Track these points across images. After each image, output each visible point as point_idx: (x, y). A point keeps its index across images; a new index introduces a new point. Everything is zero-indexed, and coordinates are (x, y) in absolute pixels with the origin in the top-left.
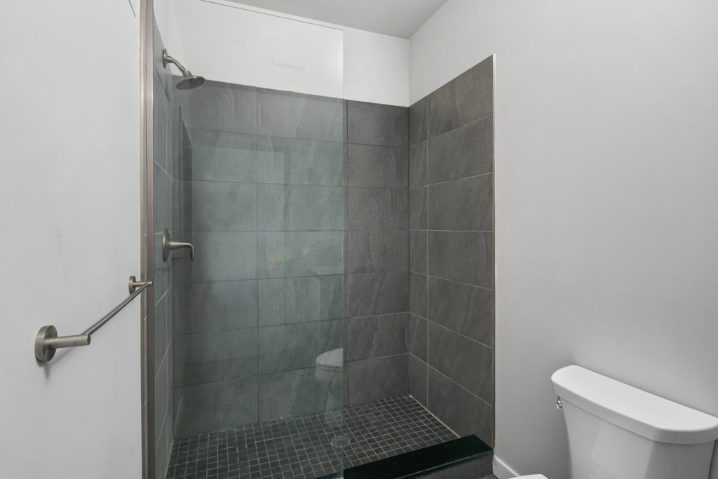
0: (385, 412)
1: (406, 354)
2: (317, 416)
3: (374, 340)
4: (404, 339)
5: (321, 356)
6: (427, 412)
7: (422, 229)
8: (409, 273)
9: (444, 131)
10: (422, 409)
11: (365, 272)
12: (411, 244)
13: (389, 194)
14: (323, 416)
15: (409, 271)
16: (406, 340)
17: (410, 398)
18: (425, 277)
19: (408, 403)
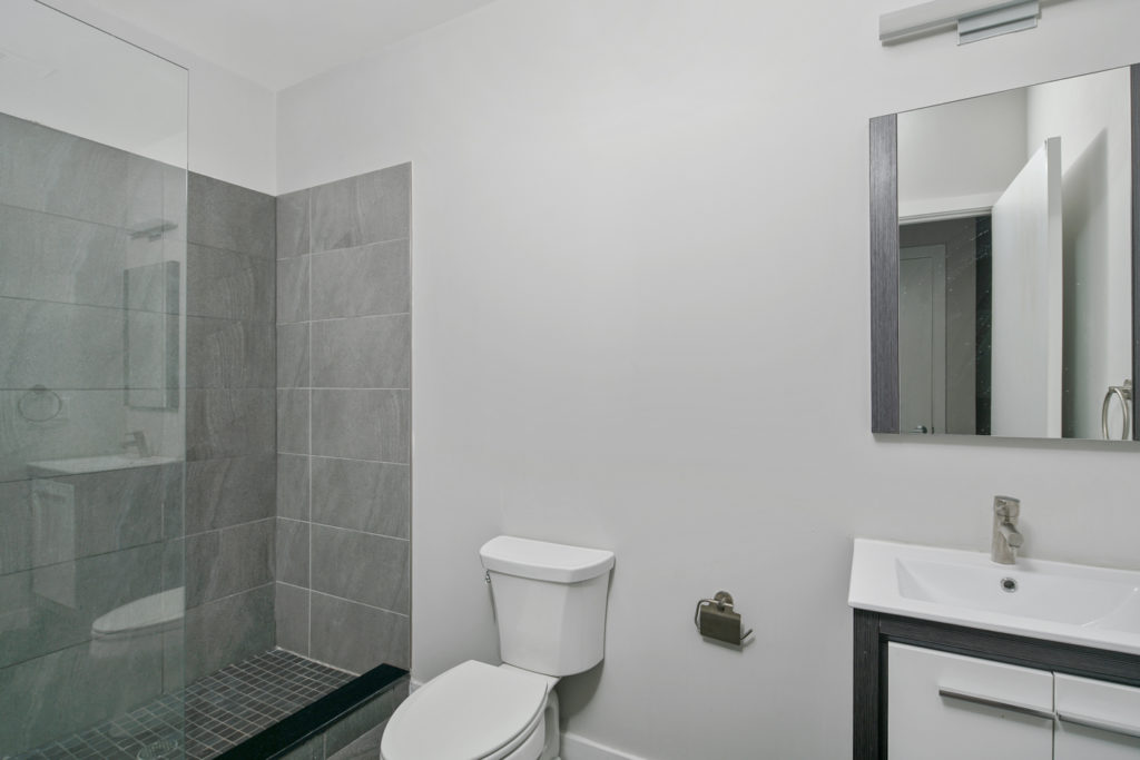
0: (236, 683)
1: (270, 583)
2: (95, 729)
3: (213, 572)
4: (267, 560)
5: (101, 619)
6: (308, 662)
7: (301, 386)
8: (276, 456)
9: (336, 246)
10: (301, 659)
11: (195, 459)
12: (279, 411)
13: (241, 329)
14: (109, 726)
15: (276, 454)
16: (270, 562)
17: (279, 652)
18: (306, 459)
19: (275, 659)
